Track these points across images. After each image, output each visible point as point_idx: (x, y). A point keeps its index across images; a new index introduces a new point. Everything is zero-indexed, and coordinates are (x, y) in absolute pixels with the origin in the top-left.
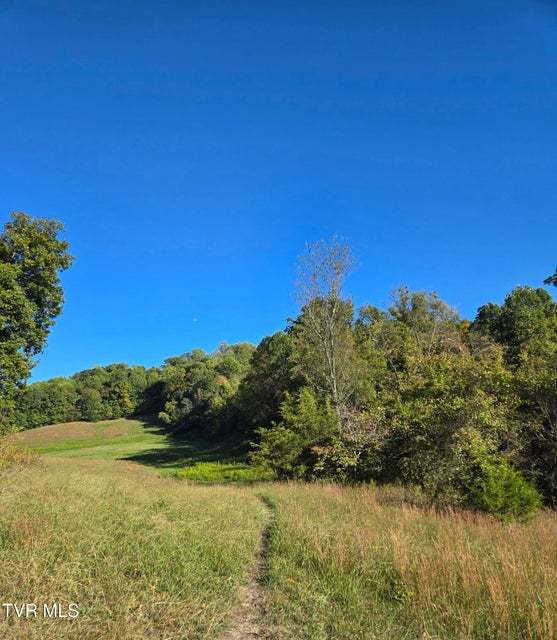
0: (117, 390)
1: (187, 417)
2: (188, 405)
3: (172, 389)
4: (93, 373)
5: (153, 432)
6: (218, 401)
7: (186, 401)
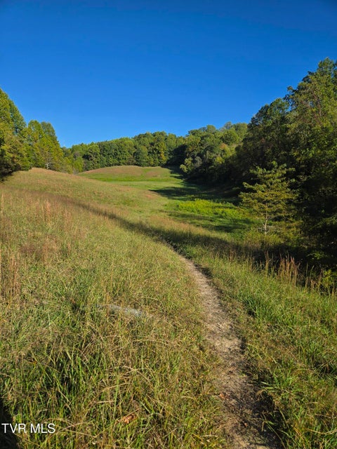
0: (157, 148)
1: (197, 169)
2: (199, 162)
3: (190, 150)
4: (145, 136)
5: (175, 177)
6: (219, 160)
7: (198, 158)
